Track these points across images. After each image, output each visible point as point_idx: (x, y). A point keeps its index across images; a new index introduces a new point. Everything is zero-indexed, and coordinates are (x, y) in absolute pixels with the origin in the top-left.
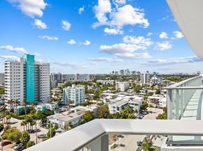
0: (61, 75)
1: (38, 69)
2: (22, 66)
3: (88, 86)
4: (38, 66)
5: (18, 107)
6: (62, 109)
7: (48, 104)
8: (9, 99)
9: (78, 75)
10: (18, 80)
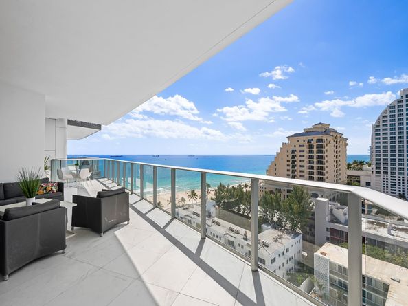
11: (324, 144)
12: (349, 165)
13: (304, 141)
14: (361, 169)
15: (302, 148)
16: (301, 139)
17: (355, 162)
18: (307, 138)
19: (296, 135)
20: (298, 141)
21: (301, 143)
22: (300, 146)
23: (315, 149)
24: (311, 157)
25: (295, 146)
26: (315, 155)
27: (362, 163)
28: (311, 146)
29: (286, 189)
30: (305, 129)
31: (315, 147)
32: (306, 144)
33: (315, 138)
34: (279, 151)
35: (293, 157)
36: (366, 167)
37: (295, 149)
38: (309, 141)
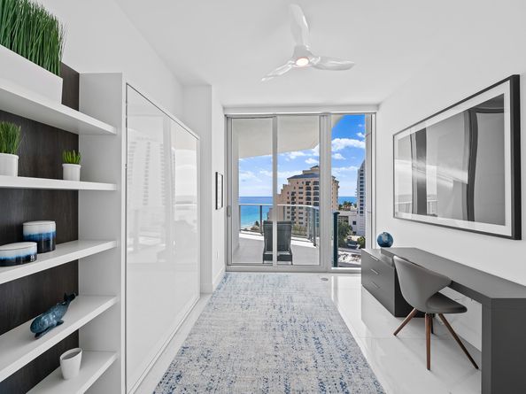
12: (340, 206)
13: (303, 183)
14: (349, 210)
15: (301, 190)
16: (300, 180)
17: (345, 203)
18: (305, 180)
19: (295, 177)
20: (298, 183)
21: (300, 184)
22: (299, 188)
23: (312, 191)
25: (295, 188)
26: (312, 196)
27: (350, 204)
28: (309, 189)
30: (303, 171)
31: (312, 189)
32: (305, 186)
33: (312, 180)
35: (293, 199)
36: (353, 208)
37: (294, 191)
38: (308, 183)
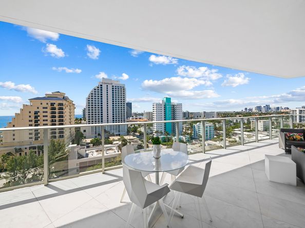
0: (188, 113)
1: (174, 108)
2: (163, 106)
3: (217, 124)
4: (174, 106)
5: (162, 136)
6: (194, 141)
7: (182, 136)
8: (155, 130)
9: (204, 112)
10: (161, 115)
11: (64, 107)
13: (47, 104)
15: (45, 110)
16: (44, 102)
18: (50, 102)
20: (41, 104)
21: (45, 105)
22: (43, 108)
23: (57, 111)
24: (53, 117)
25: (38, 108)
26: (57, 115)
28: (54, 109)
29: (28, 147)
30: (46, 94)
31: (57, 109)
32: (49, 106)
33: (57, 102)
34: (19, 112)
35: (36, 117)
37: (38, 110)
38: (52, 104)
